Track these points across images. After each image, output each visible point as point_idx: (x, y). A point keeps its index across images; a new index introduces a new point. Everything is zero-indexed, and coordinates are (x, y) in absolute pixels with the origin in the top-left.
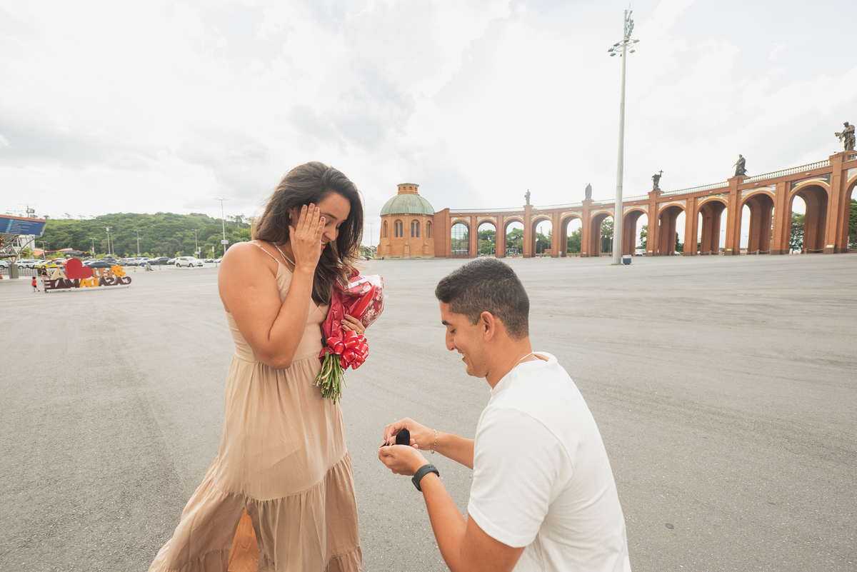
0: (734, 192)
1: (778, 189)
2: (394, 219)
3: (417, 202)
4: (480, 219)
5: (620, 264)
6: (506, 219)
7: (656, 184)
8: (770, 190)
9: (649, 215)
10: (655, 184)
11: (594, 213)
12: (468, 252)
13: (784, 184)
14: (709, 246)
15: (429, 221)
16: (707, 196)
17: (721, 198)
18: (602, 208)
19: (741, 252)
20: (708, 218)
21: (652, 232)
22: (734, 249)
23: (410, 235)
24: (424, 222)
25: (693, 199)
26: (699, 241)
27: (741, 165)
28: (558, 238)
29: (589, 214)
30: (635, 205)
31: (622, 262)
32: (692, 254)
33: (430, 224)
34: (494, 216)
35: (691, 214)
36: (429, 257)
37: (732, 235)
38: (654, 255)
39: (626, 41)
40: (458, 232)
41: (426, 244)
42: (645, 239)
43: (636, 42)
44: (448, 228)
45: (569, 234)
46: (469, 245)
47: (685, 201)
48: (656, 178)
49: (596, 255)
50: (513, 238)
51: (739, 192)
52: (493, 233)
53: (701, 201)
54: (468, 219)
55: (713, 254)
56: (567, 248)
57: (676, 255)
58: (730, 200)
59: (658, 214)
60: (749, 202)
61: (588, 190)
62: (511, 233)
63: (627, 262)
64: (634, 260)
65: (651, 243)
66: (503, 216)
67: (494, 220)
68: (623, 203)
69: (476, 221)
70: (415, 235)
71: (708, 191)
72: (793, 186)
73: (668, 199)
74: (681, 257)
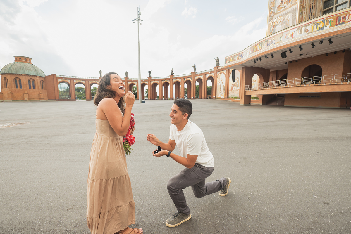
0: (171, 80)
1: (181, 80)
2: (13, 77)
3: (32, 68)
4: (75, 81)
5: (141, 103)
6: (90, 82)
7: (150, 75)
8: (179, 80)
9: (148, 85)
11: (129, 83)
12: (70, 97)
14: (166, 97)
15: (42, 80)
17: (168, 81)
18: (132, 81)
19: (174, 98)
20: (165, 88)
21: (150, 91)
22: (172, 98)
23: (28, 87)
24: (38, 81)
25: (161, 81)
26: (163, 95)
27: (173, 71)
29: (128, 83)
30: (144, 81)
31: (142, 102)
32: (162, 99)
33: (42, 82)
34: (84, 81)
35: (161, 86)
36: (44, 100)
37: (171, 94)
38: (151, 99)
39: (139, 19)
40: (62, 87)
41: (41, 93)
42: (147, 94)
43: (142, 21)
44: (55, 85)
46: (70, 94)
47: (159, 81)
48: (150, 72)
50: (94, 91)
51: (172, 80)
52: (83, 89)
53: (163, 82)
54: (69, 81)
55: (167, 99)
57: (157, 100)
58: (170, 82)
59: (151, 85)
60: (175, 83)
61: (127, 74)
62: (93, 89)
63: (144, 102)
64: (146, 101)
65: (149, 95)
66: (89, 81)
67: (84, 82)
69: (74, 82)
70: (32, 87)
71: (165, 79)
72: (184, 80)
73: (154, 80)
74: (159, 100)
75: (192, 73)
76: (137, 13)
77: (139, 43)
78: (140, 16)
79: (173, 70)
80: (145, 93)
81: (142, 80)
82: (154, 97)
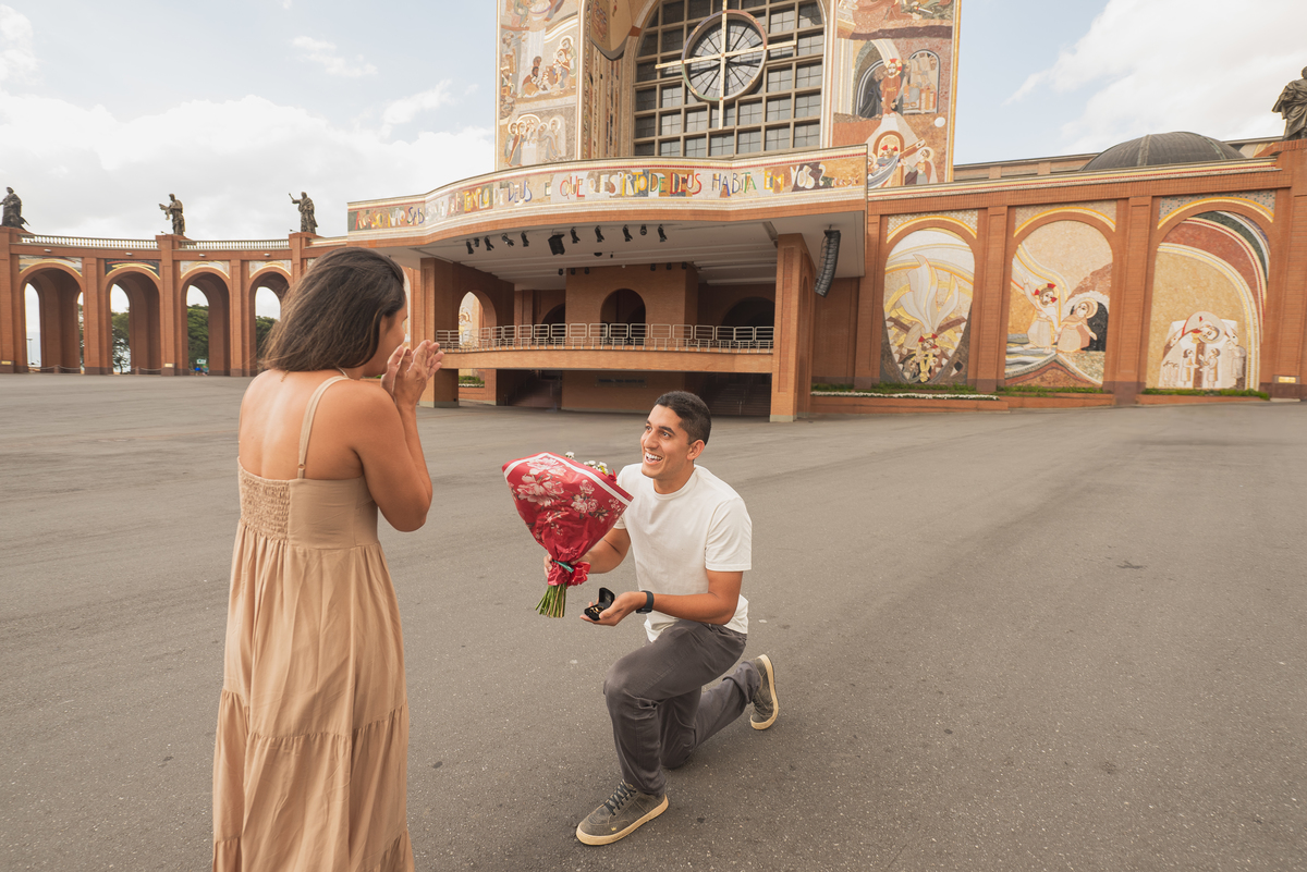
0: (4, 254)
1: (85, 266)
8: (73, 266)
13: (94, 261)
19: (30, 366)
51: (14, 257)
72: (108, 268)
75: (158, 238)
79: (15, 198)
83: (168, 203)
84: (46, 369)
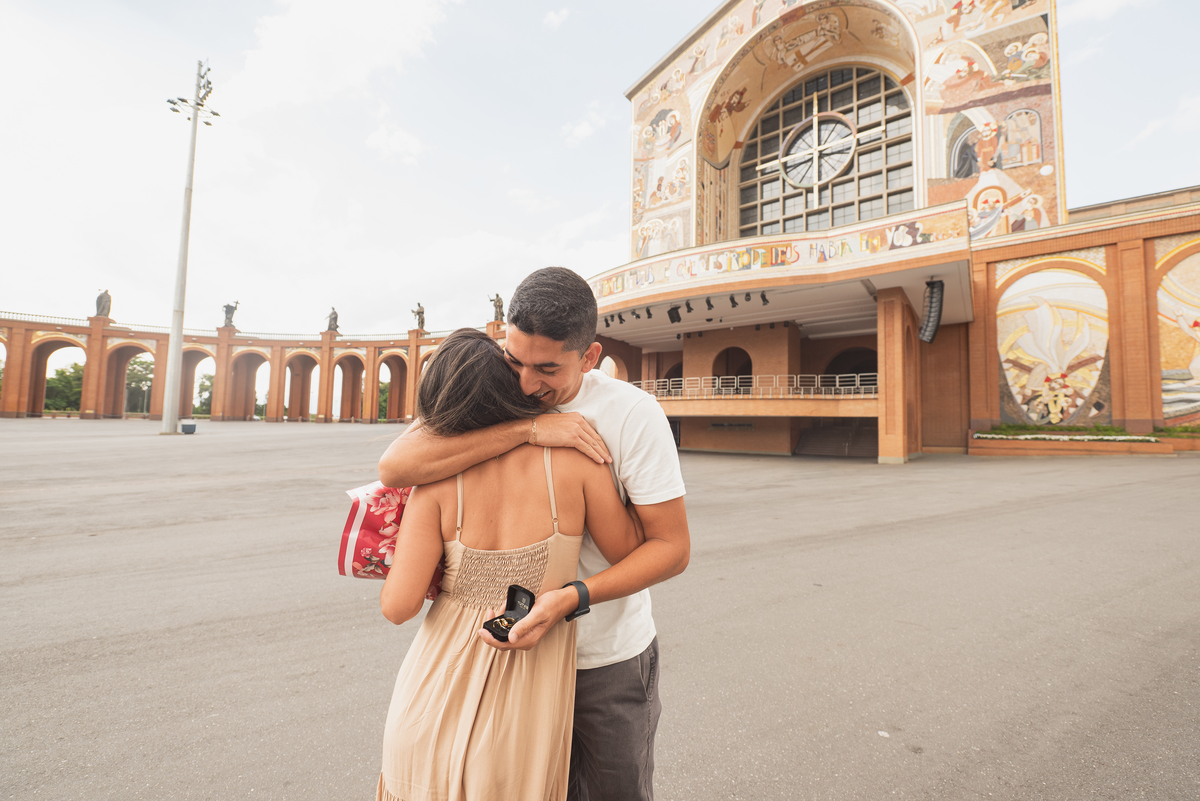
0: (326, 348)
1: (368, 352)
5: (175, 432)
7: (229, 319)
8: (361, 353)
9: (217, 359)
10: (227, 318)
11: (114, 343)
13: (373, 349)
14: (298, 412)
16: (297, 347)
17: (313, 353)
18: (131, 337)
19: (334, 418)
20: (297, 375)
21: (221, 386)
22: (326, 416)
25: (279, 349)
26: (287, 404)
27: (334, 318)
28: (21, 379)
29: (104, 344)
30: (194, 341)
31: (180, 430)
32: (278, 420)
35: (277, 367)
37: (324, 399)
38: (224, 419)
39: (199, 104)
42: (206, 395)
43: (214, 113)
45: (50, 374)
47: (269, 350)
48: (230, 310)
49: (114, 414)
51: (331, 349)
53: (290, 353)
55: (303, 421)
56: (45, 401)
57: (255, 420)
58: (322, 357)
59: (232, 361)
60: (342, 362)
61: (103, 302)
63: (189, 430)
64: (200, 427)
65: (218, 402)
68: (186, 336)
71: (298, 341)
72: (380, 353)
73: (245, 341)
74: (264, 423)
75: (409, 332)
76: (195, 82)
77: (189, 191)
78: (207, 94)
79: (335, 313)
80: (196, 390)
81: (188, 339)
82: (243, 409)
83: (416, 309)
84: (341, 421)
